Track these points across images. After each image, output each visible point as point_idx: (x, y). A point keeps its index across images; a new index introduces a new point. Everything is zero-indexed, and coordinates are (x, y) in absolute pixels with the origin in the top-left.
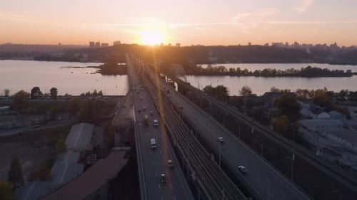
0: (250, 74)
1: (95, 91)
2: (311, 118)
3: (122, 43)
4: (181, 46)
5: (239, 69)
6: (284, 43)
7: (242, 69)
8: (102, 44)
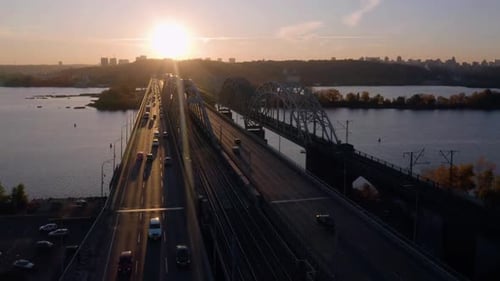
0: (387, 105)
3: (148, 58)
4: (237, 61)
5: (366, 95)
6: (382, 58)
7: (372, 95)
8: (120, 61)
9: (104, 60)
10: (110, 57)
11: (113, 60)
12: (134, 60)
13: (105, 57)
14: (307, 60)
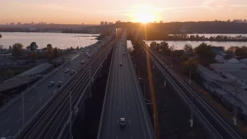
0: (206, 40)
1: (78, 47)
2: (223, 63)
3: (121, 22)
5: (197, 36)
6: (243, 20)
8: (109, 23)
9: (102, 23)
11: (106, 23)
12: (115, 23)
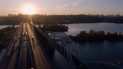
3: (22, 14)
4: (47, 15)
8: (14, 15)
9: (9, 15)
10: (11, 14)
11: (12, 15)
12: (18, 15)
13: (9, 14)
14: (67, 15)
